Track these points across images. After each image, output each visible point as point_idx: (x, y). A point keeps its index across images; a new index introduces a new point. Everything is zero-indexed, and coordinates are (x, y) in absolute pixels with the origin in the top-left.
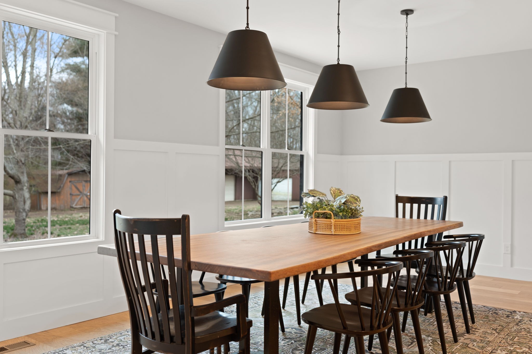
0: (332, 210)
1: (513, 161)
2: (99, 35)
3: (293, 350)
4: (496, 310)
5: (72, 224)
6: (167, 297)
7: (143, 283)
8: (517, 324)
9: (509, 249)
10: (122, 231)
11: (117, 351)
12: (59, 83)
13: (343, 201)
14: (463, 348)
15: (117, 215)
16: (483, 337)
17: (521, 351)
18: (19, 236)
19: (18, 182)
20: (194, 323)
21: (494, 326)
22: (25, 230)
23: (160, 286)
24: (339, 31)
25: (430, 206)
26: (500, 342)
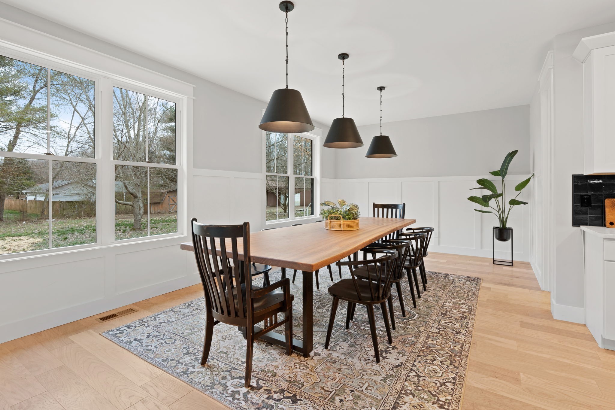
0: (340, 214)
1: (439, 181)
2: (182, 99)
3: (316, 309)
4: (437, 274)
5: (170, 222)
6: (231, 278)
7: (214, 271)
8: (452, 283)
9: (437, 234)
10: (198, 235)
11: (196, 314)
12: (162, 138)
13: (348, 208)
14: (425, 302)
15: (194, 222)
16: (435, 293)
17: (461, 303)
18: (137, 230)
19: (135, 197)
20: (253, 301)
21: (439, 285)
22: (140, 226)
23: (227, 271)
24: (343, 96)
25: (394, 210)
26: (446, 297)
